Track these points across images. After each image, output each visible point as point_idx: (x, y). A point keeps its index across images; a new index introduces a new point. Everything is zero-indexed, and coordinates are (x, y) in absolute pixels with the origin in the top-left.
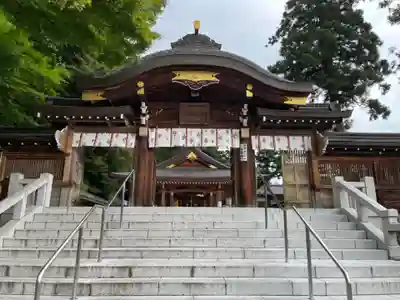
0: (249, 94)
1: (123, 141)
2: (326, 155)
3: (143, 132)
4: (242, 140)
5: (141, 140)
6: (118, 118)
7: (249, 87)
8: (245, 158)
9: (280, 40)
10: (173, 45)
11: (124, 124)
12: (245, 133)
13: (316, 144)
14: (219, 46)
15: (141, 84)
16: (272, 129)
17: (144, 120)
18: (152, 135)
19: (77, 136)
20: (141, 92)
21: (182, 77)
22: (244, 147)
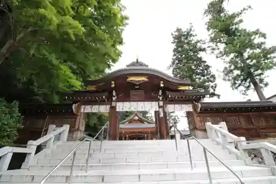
0: (162, 85)
2: (200, 113)
3: (114, 104)
4: (160, 107)
5: (113, 108)
6: (102, 98)
7: (162, 82)
8: (162, 115)
9: (172, 68)
10: (127, 66)
11: (105, 101)
12: (161, 103)
13: (195, 108)
14: (147, 66)
15: (113, 82)
16: (173, 101)
17: (114, 99)
18: (118, 105)
19: (83, 107)
20: (113, 86)
21: (131, 79)
22: (161, 110)
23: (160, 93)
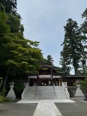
1: (36, 77)
5: (38, 77)
8: (52, 79)
12: (52, 76)
13: (61, 77)
18: (39, 76)
19: (30, 76)
21: (43, 69)
22: (52, 77)
23: (52, 72)
